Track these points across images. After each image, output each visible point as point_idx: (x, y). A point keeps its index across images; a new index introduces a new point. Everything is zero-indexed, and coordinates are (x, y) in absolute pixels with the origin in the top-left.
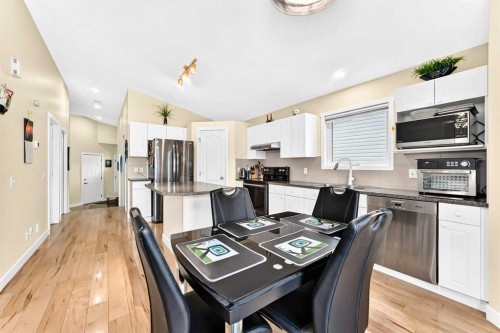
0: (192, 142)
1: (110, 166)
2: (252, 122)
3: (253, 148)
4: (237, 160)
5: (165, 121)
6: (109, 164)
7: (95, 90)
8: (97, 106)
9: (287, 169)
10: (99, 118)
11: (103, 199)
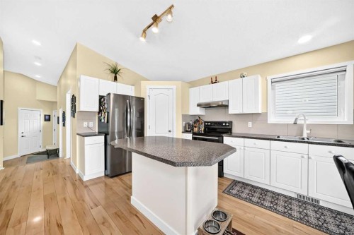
0: (144, 99)
1: (49, 120)
2: (193, 84)
3: (199, 105)
4: (183, 115)
5: (116, 79)
6: (48, 119)
7: (37, 43)
8: (38, 64)
9: (231, 123)
10: (37, 77)
11: (42, 150)
